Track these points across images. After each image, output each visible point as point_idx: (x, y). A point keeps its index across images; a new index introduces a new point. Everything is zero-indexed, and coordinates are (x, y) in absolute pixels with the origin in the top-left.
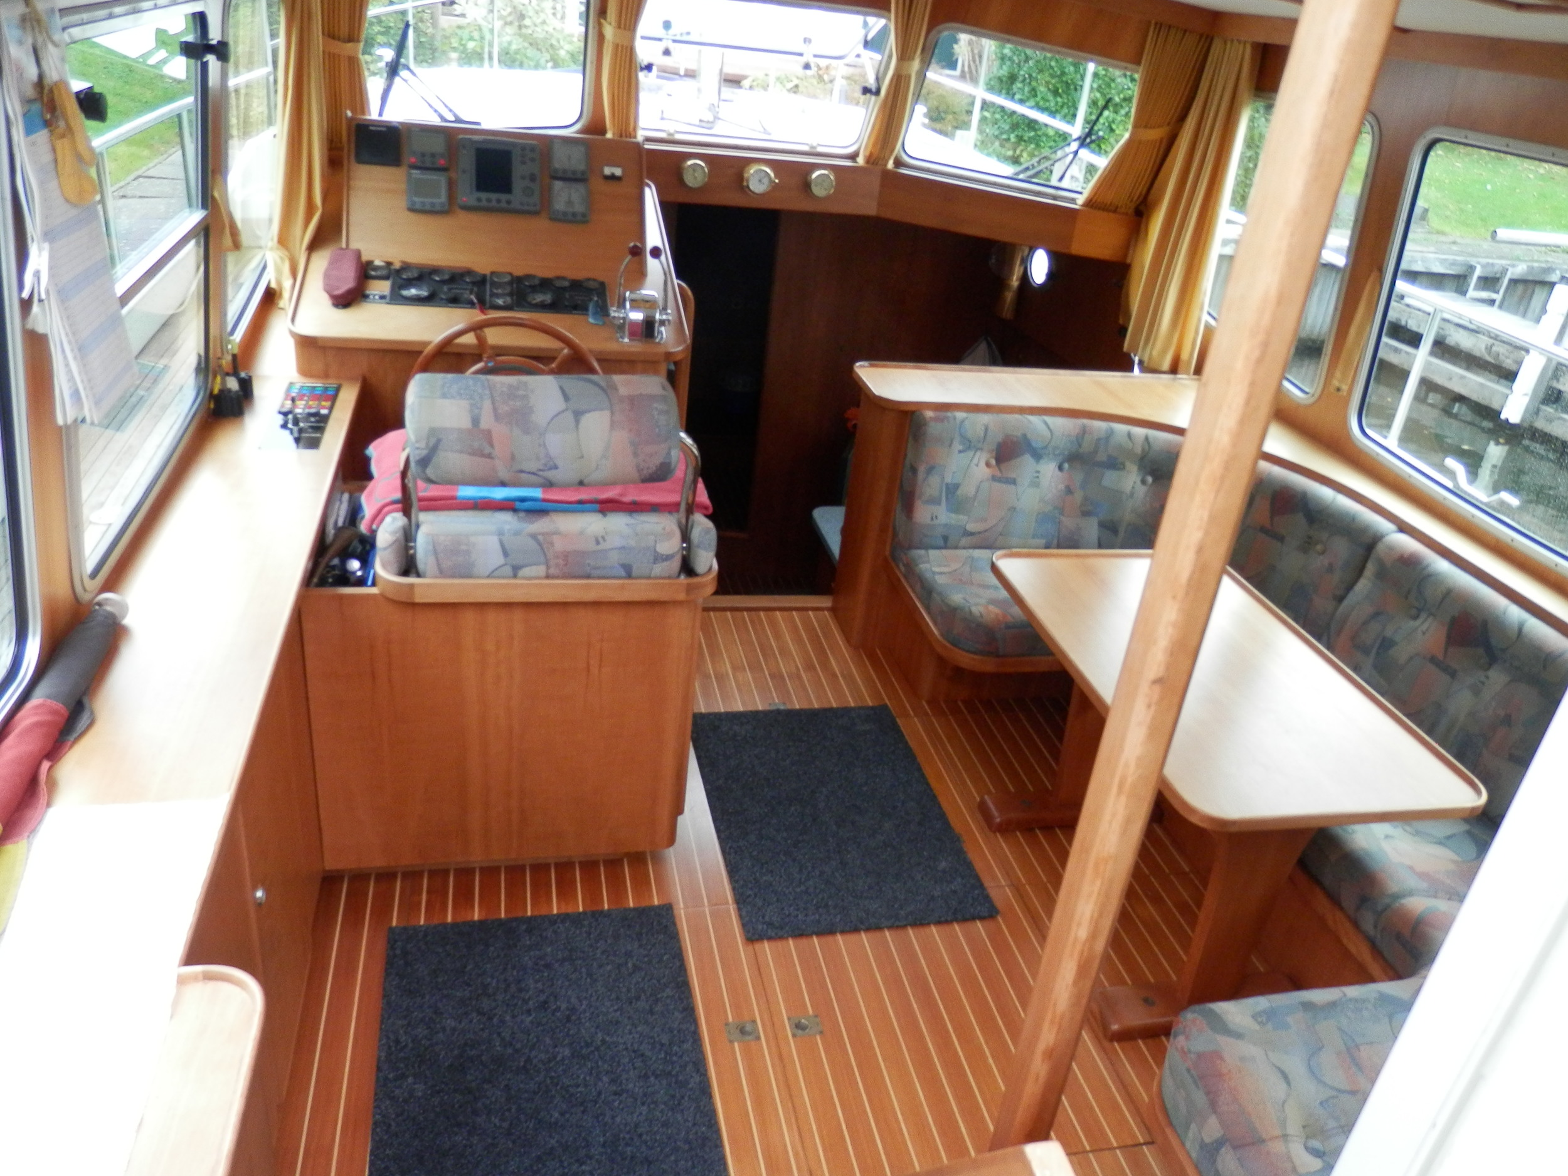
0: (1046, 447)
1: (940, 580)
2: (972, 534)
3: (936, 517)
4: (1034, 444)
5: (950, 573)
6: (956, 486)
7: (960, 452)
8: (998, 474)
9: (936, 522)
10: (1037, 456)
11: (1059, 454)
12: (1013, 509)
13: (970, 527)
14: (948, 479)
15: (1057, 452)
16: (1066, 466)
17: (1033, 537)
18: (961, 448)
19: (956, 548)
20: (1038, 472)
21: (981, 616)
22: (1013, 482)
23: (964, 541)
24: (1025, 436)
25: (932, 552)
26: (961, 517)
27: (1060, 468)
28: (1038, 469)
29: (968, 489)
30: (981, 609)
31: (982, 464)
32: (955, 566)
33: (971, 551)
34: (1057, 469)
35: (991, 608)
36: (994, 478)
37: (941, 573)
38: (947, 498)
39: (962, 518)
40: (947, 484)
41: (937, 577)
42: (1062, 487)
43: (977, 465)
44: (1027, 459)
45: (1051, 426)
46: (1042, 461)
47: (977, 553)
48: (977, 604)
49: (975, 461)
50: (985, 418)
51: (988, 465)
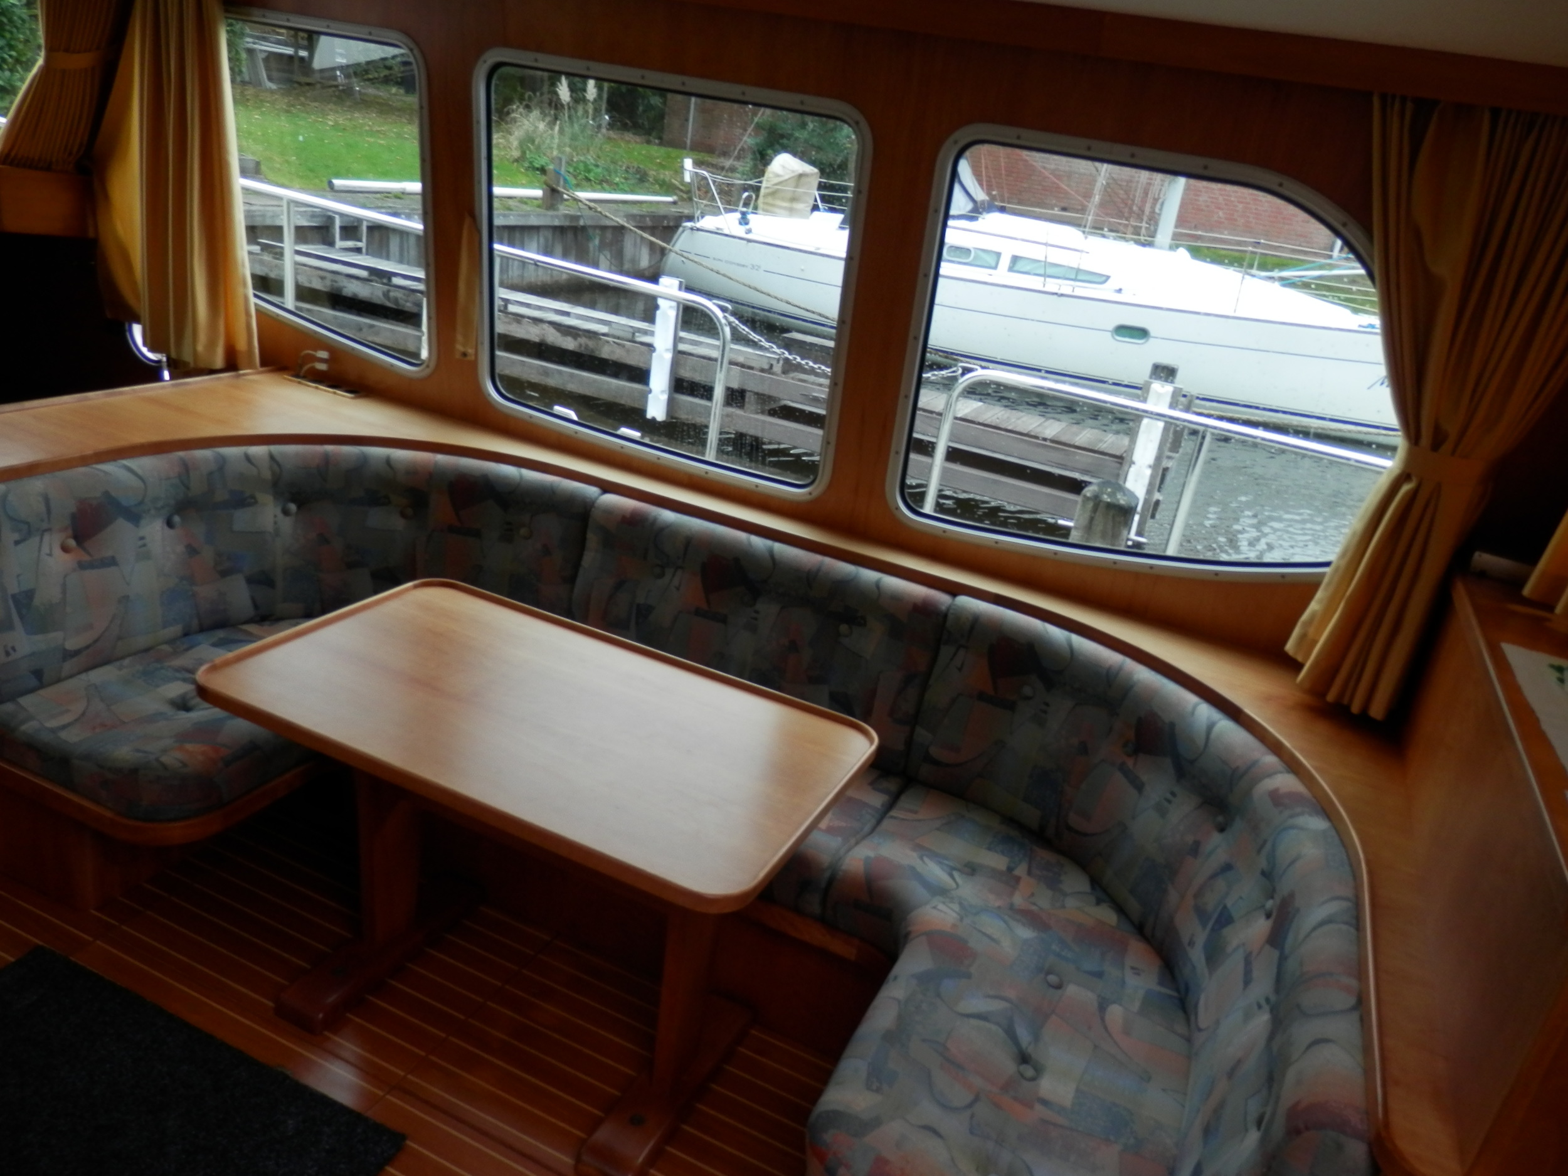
0: (141, 503)
1: (73, 737)
2: (77, 653)
3: (14, 649)
4: (124, 503)
5: (76, 720)
6: (30, 594)
7: (17, 543)
8: (86, 558)
9: (14, 656)
10: (134, 516)
11: (163, 507)
12: (125, 600)
13: (71, 644)
14: (13, 588)
15: (160, 504)
16: (176, 519)
17: (164, 627)
18: (16, 536)
19: (59, 680)
20: (142, 538)
21: (185, 765)
22: (112, 562)
23: (68, 667)
24: (107, 494)
25: (26, 701)
26: (52, 635)
27: (170, 524)
28: (141, 534)
29: (48, 593)
30: (179, 755)
31: (57, 551)
32: (78, 708)
33: (83, 676)
34: (166, 527)
35: (189, 747)
36: (82, 566)
37: (64, 727)
38: (21, 617)
39: (55, 638)
40: (13, 596)
41: (63, 735)
42: (180, 548)
43: (50, 555)
44: (121, 525)
45: (140, 472)
46: (143, 522)
47: (96, 676)
48: (164, 751)
49: (46, 549)
50: (37, 485)
51: (65, 549)
